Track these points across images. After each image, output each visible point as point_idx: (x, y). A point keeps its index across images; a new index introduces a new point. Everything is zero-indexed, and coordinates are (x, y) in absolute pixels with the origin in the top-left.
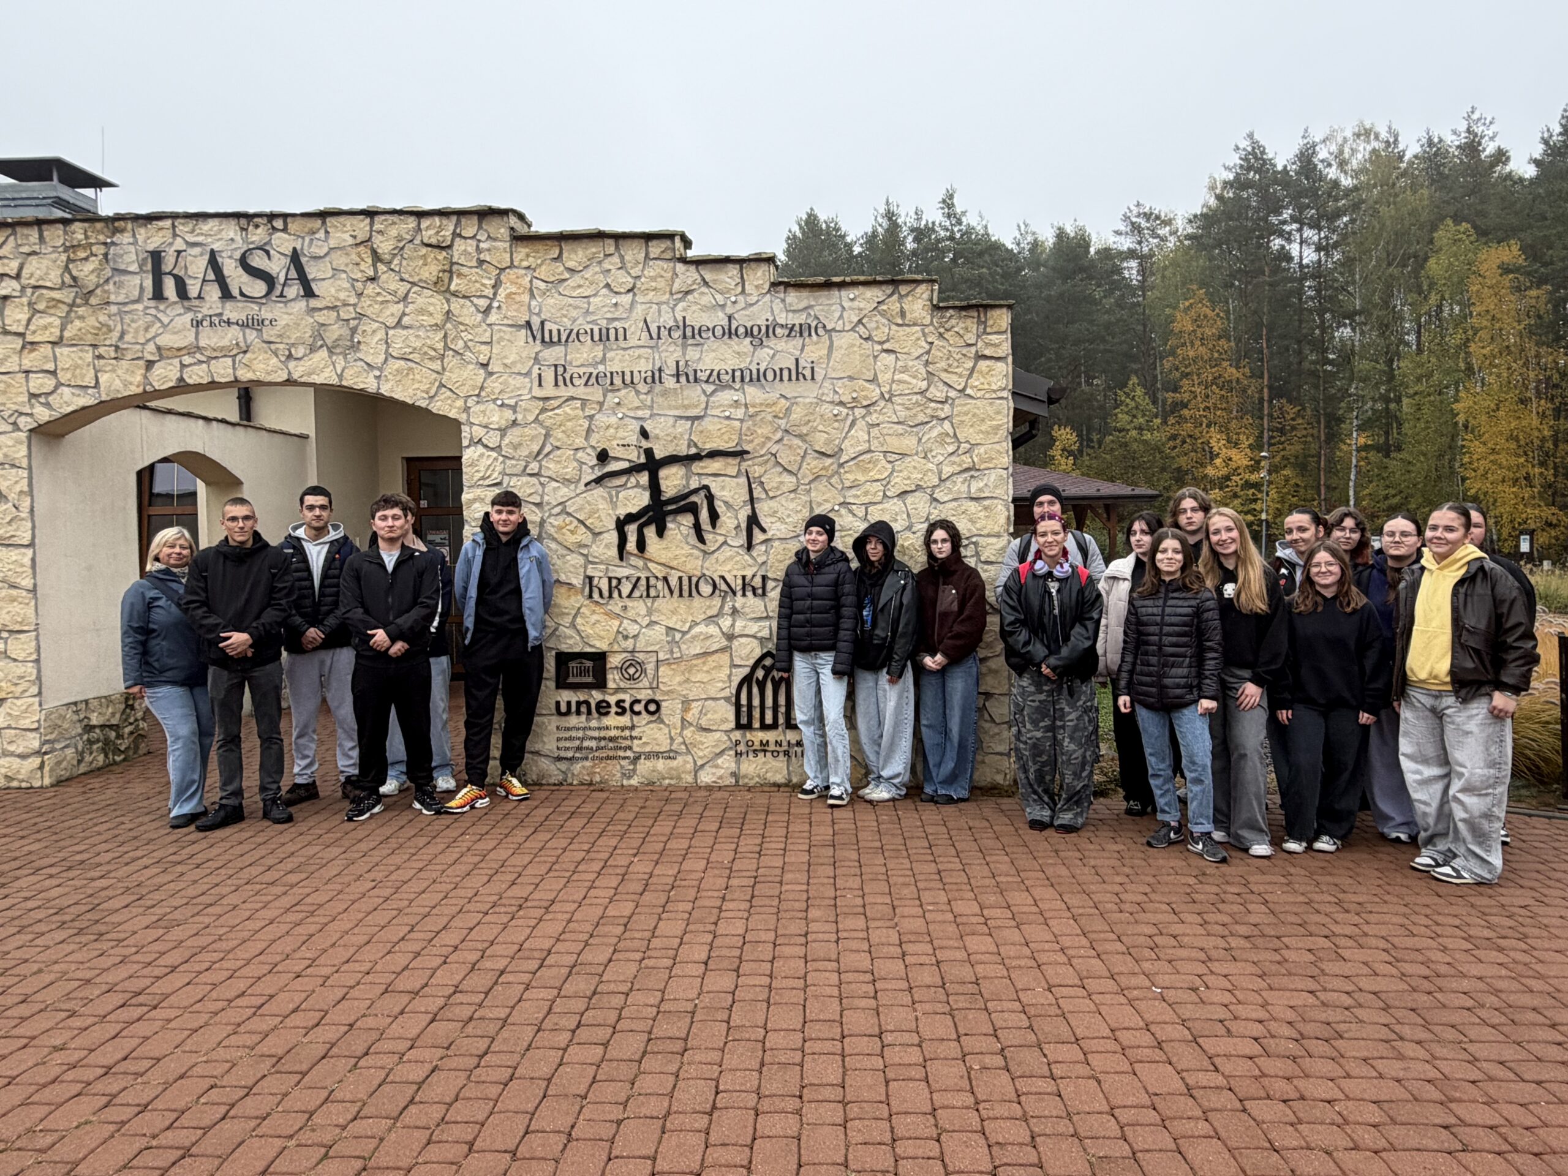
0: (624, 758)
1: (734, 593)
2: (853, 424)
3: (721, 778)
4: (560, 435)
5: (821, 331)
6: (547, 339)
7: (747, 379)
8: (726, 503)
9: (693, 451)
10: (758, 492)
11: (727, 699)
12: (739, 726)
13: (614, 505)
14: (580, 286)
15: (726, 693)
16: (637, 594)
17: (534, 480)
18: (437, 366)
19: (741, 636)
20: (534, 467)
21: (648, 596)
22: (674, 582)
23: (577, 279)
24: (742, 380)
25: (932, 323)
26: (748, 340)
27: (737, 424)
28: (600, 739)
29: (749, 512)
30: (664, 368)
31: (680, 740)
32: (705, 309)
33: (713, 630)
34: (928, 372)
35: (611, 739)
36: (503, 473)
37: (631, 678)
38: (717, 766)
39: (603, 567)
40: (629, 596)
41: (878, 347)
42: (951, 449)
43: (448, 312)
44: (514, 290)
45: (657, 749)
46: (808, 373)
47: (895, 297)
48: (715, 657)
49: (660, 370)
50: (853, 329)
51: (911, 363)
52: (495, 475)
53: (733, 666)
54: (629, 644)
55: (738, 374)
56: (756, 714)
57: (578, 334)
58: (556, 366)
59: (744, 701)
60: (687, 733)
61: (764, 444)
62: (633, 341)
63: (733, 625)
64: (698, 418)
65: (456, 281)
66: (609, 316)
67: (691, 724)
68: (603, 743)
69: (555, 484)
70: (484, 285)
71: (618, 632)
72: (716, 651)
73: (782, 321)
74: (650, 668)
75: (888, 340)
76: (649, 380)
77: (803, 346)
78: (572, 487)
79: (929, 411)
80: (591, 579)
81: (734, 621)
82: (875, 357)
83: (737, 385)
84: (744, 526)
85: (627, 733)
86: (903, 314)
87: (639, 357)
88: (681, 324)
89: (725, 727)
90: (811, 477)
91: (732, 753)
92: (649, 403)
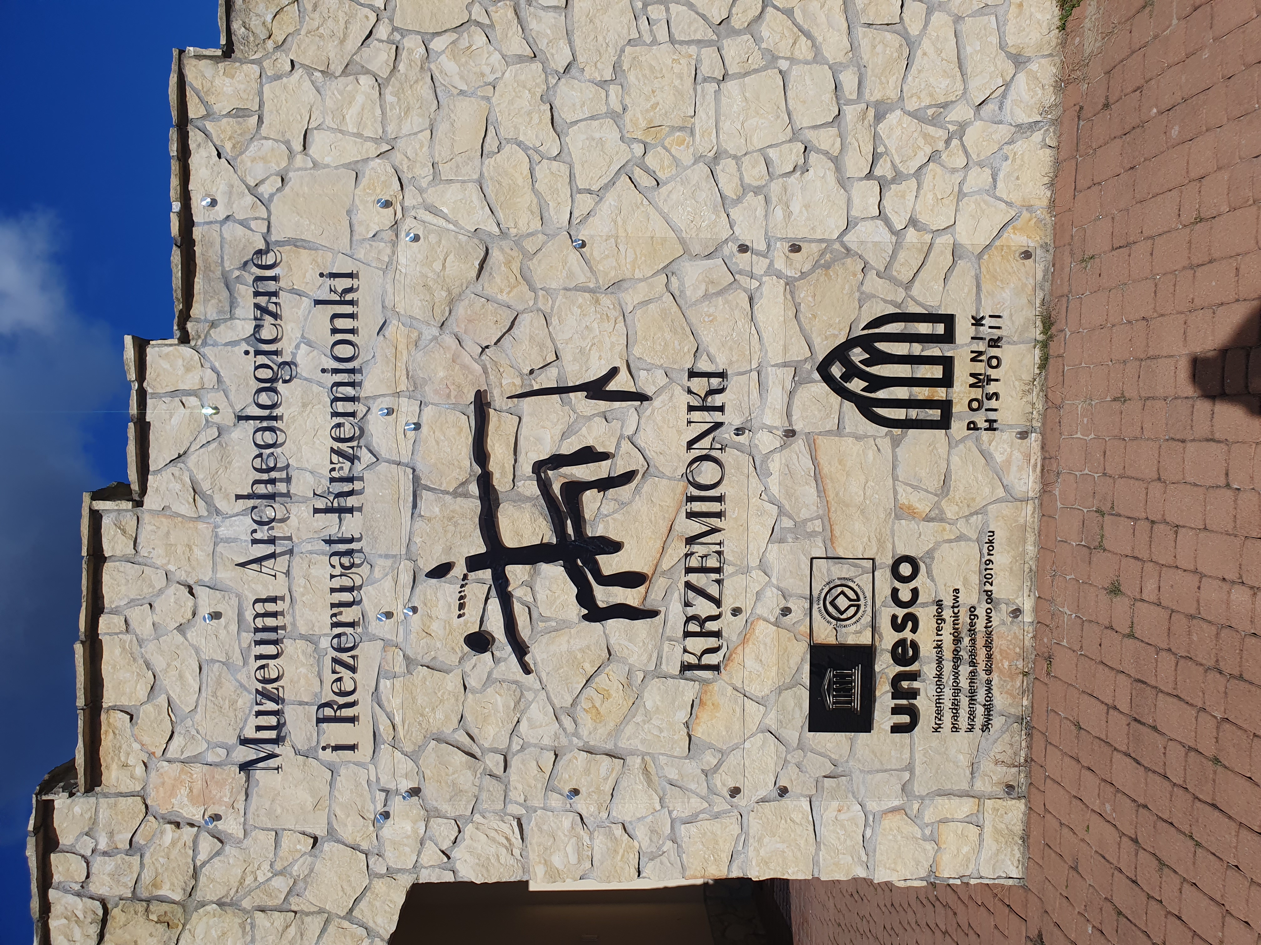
0: (989, 619)
1: (718, 425)
2: (433, 210)
3: (1028, 457)
4: (440, 715)
5: (269, 259)
6: (272, 734)
7: (349, 391)
8: (564, 436)
9: (474, 489)
10: (548, 380)
11: (896, 443)
12: (944, 423)
13: (563, 626)
14: (181, 677)
15: (885, 444)
16: (713, 590)
17: (514, 763)
18: (314, 924)
19: (789, 415)
20: (494, 762)
21: (718, 570)
22: (695, 527)
23: (169, 682)
24: (352, 399)
25: (258, 62)
26: (280, 386)
27: (428, 411)
28: (957, 659)
29: (582, 395)
30: (325, 534)
31: (961, 524)
32: (225, 460)
33: (775, 464)
34: (344, 73)
35: (957, 640)
36: (502, 815)
37: (855, 603)
38: (1008, 462)
39: (666, 647)
40: (718, 602)
41: (299, 160)
42: (480, 39)
43: (221, 904)
44: (184, 791)
45: (975, 565)
46: (342, 284)
47: (209, 126)
48: (823, 459)
49: (329, 542)
50: (265, 203)
51: (329, 103)
52: (505, 828)
53: (839, 430)
54: (799, 607)
55: (341, 407)
56: (922, 393)
57: (266, 681)
58: (319, 721)
59: (899, 414)
60: (950, 511)
61: (464, 367)
62: (278, 587)
63: (770, 430)
64: (416, 480)
65: (165, 891)
66: (234, 627)
67: (937, 505)
68: (965, 655)
69: (523, 727)
70: (174, 843)
71: (776, 624)
72: (814, 459)
73: (249, 328)
74: (839, 571)
75: (287, 143)
76: (346, 561)
77: (293, 291)
78: (529, 695)
79: (414, 74)
80: (686, 667)
81: (764, 427)
82: (315, 165)
83: (361, 409)
84: (603, 405)
85: (947, 614)
86: (239, 113)
87: (307, 578)
88: (251, 503)
89: (942, 446)
90: (525, 288)
91: (985, 436)
92: (389, 562)
